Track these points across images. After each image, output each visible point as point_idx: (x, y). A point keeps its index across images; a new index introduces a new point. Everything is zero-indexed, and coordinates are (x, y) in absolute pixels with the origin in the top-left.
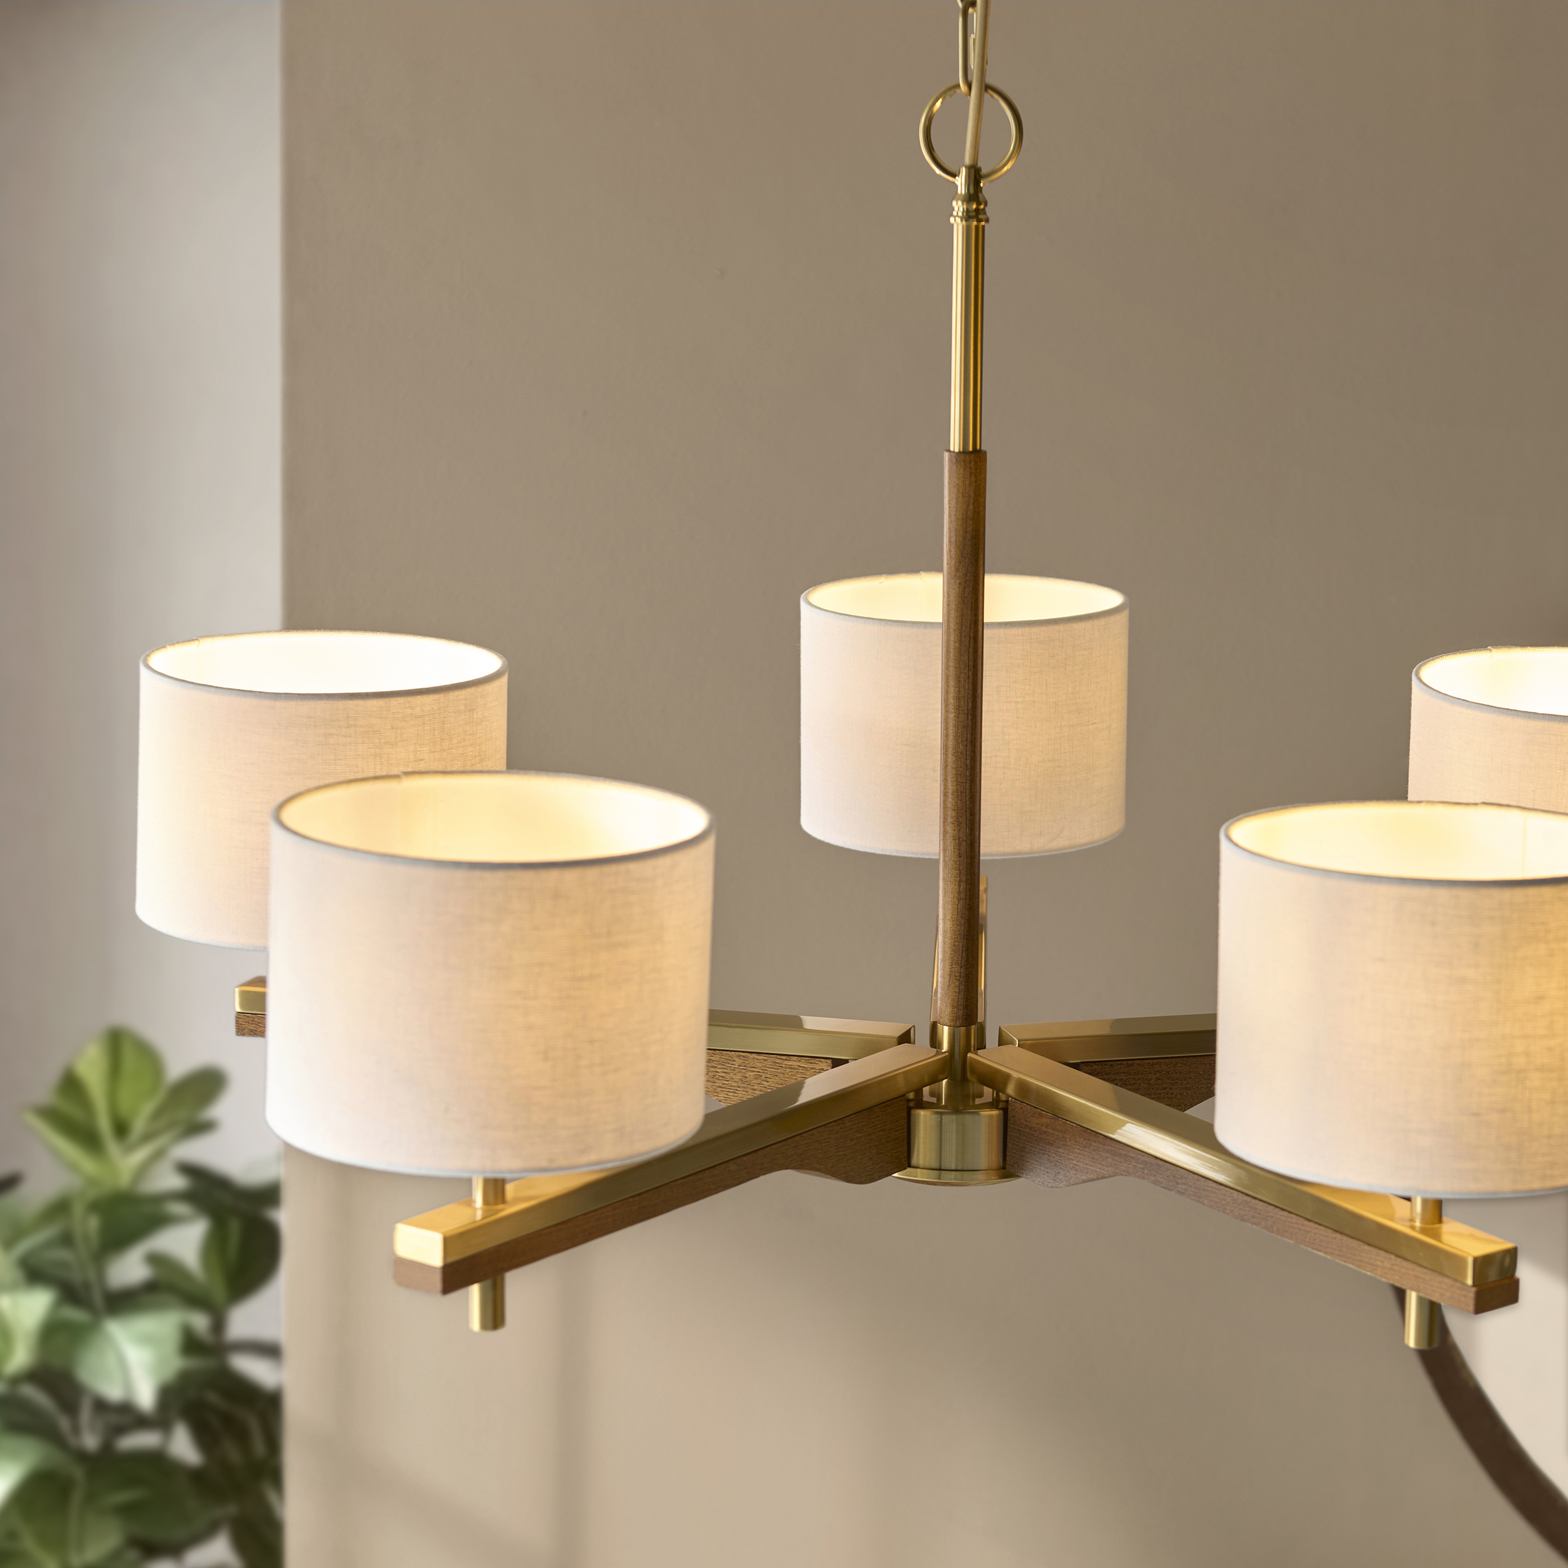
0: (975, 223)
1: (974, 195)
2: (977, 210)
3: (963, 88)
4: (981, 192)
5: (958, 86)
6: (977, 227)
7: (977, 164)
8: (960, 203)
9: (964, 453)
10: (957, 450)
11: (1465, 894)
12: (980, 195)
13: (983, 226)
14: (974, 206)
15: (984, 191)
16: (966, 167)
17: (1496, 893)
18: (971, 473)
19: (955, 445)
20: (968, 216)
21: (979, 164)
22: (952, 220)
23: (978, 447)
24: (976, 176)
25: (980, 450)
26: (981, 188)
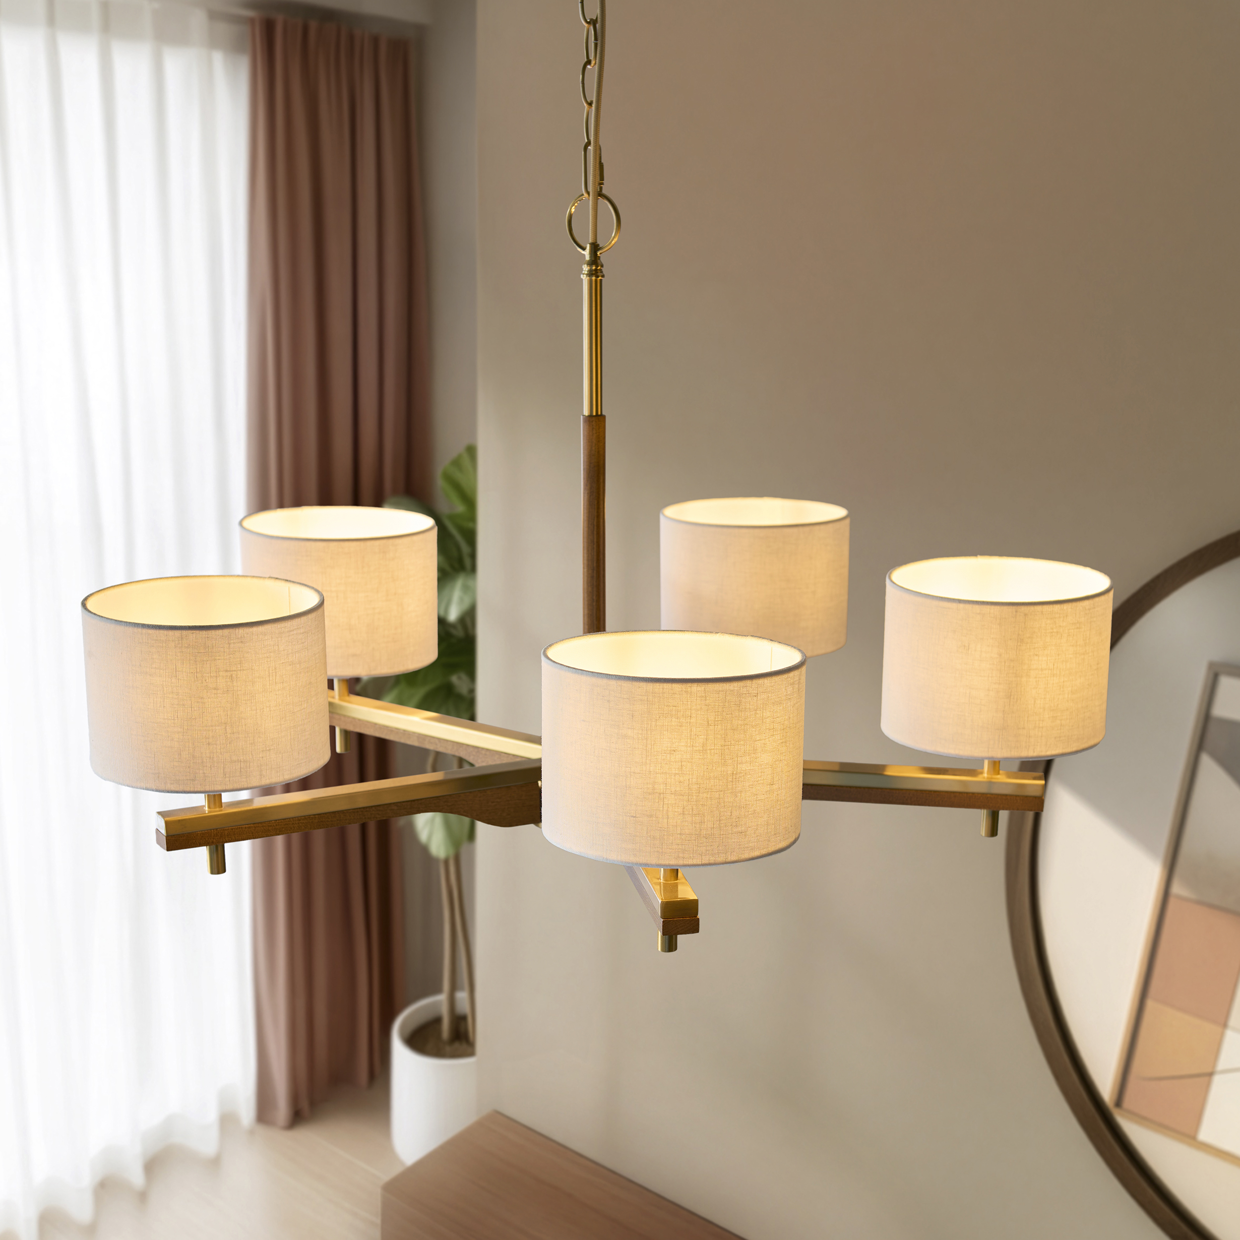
0: (594, 278)
1: (595, 260)
2: (596, 270)
3: (586, 195)
4: (599, 259)
5: (583, 195)
6: (596, 281)
7: (596, 243)
8: (586, 265)
9: (591, 416)
10: (587, 415)
11: (626, 685)
12: (599, 261)
13: (601, 280)
14: (594, 268)
15: (601, 259)
16: (590, 244)
17: (643, 685)
18: (593, 428)
19: (586, 412)
20: (590, 274)
21: (598, 242)
22: (582, 276)
23: (599, 413)
24: (595, 248)
25: (601, 415)
26: (599, 257)
